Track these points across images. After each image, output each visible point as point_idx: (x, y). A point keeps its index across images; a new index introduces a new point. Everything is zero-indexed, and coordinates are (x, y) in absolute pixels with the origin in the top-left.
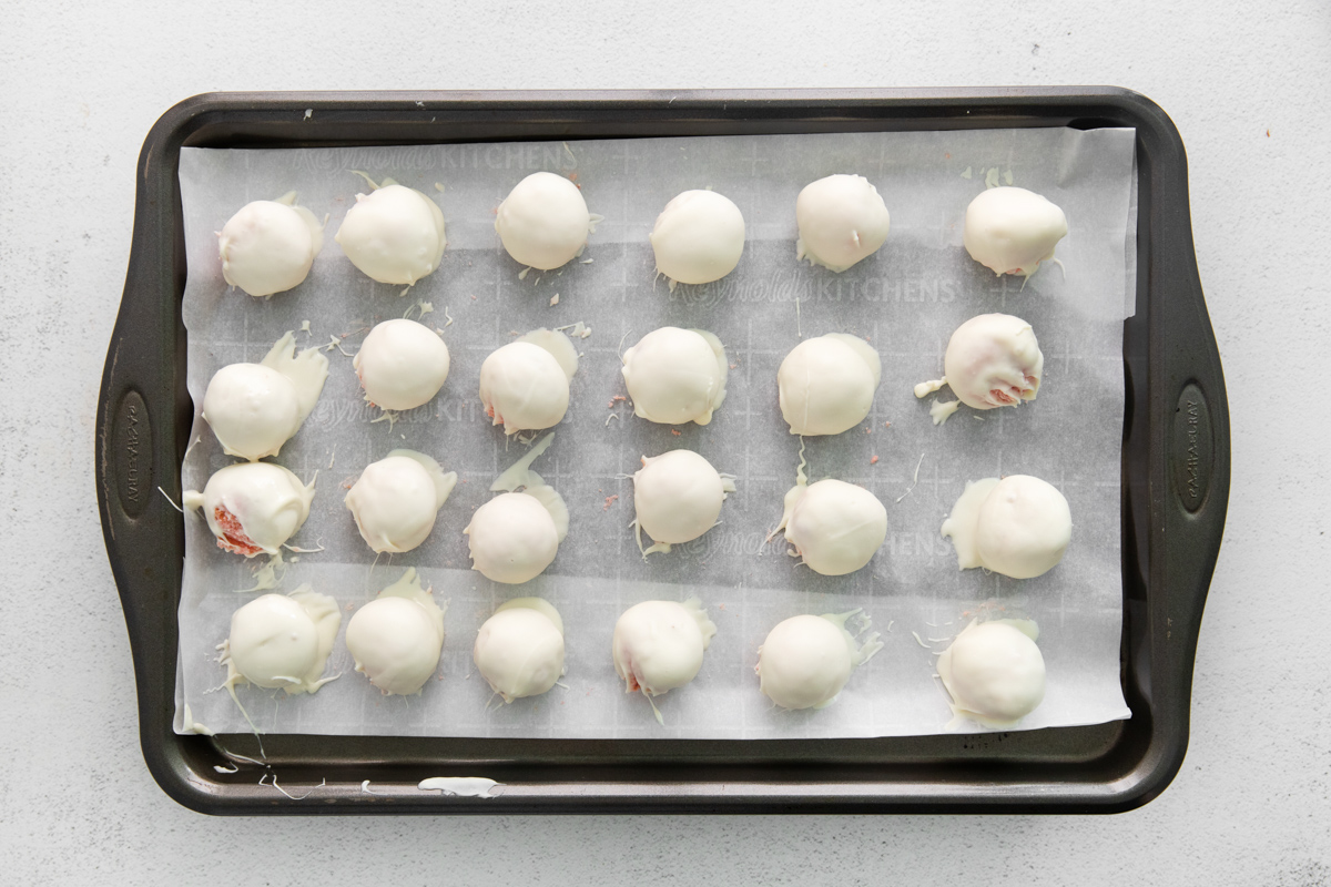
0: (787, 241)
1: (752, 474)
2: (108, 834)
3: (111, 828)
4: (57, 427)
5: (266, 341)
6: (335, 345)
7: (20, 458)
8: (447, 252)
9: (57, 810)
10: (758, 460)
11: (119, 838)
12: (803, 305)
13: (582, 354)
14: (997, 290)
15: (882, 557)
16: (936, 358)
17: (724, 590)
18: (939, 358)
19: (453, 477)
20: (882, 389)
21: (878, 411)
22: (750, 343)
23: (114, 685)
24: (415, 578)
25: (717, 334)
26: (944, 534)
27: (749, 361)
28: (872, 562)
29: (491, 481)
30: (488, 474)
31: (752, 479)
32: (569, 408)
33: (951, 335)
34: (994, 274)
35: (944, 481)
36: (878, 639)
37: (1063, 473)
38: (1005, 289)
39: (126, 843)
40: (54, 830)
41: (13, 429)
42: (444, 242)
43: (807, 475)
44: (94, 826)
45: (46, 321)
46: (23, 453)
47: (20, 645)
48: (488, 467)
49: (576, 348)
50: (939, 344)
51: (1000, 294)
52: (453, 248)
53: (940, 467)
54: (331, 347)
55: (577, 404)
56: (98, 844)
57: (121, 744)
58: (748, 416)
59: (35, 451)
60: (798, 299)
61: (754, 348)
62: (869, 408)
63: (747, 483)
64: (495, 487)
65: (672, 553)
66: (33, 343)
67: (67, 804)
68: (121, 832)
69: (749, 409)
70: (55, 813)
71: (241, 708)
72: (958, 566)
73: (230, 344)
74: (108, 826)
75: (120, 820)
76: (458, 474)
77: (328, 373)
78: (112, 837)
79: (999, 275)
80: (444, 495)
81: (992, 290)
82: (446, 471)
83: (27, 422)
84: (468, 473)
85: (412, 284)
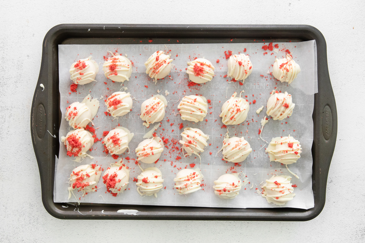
0: (225, 72)
1: (214, 135)
2: (34, 221)
3: (35, 219)
4: (20, 109)
5: (83, 97)
6: (102, 98)
7: (10, 117)
8: (132, 73)
9: (20, 214)
10: (216, 131)
11: (37, 222)
12: (229, 90)
13: (168, 101)
14: (281, 86)
15: (249, 158)
16: (264, 104)
17: (206, 166)
18: (265, 104)
19: (133, 134)
20: (249, 112)
21: (248, 118)
22: (214, 99)
23: (36, 180)
24: (122, 161)
25: (205, 97)
26: (266, 152)
27: (214, 104)
28: (246, 159)
29: (143, 135)
30: (142, 134)
31: (214, 136)
32: (165, 116)
33: (269, 98)
34: (281, 82)
35: (266, 138)
36: (248, 180)
37: (298, 136)
38: (283, 86)
39: (39, 223)
40: (19, 220)
41: (8, 109)
42: (132, 71)
43: (229, 135)
44: (30, 219)
45: (17, 79)
46: (11, 116)
47: (10, 169)
48: (142, 132)
49: (167, 100)
50: (265, 100)
51: (282, 87)
52: (134, 72)
53: (265, 134)
54: (101, 99)
55: (167, 115)
56: (31, 223)
57: (37, 196)
58: (213, 119)
59: (14, 115)
60: (227, 88)
61: (215, 101)
62: (246, 118)
63: (213, 137)
64: (144, 137)
65: (192, 156)
66: (13, 85)
67: (23, 212)
68: (38, 220)
69: (213, 117)
70: (19, 215)
71: (74, 195)
72: (270, 161)
73: (73, 97)
74: (34, 218)
75: (37, 217)
76: (134, 133)
77: (99, 106)
78: (35, 222)
79: (282, 82)
80: (130, 139)
81: (280, 86)
82: (131, 132)
83: (12, 107)
84: (137, 133)
85: (123, 82)
